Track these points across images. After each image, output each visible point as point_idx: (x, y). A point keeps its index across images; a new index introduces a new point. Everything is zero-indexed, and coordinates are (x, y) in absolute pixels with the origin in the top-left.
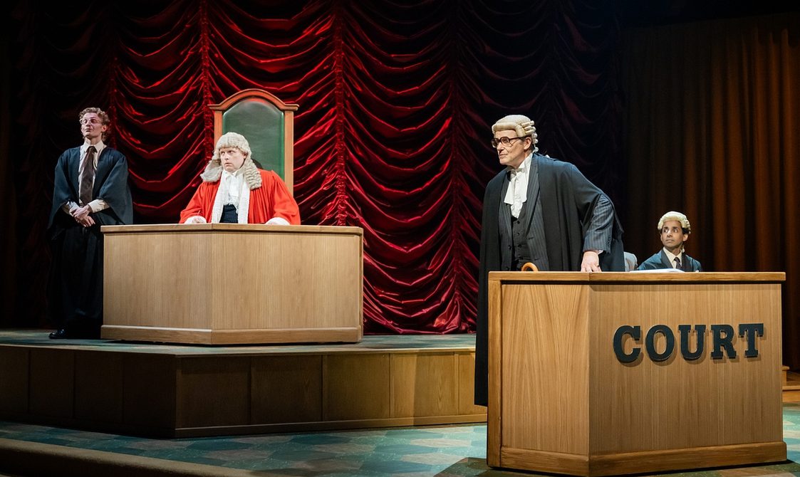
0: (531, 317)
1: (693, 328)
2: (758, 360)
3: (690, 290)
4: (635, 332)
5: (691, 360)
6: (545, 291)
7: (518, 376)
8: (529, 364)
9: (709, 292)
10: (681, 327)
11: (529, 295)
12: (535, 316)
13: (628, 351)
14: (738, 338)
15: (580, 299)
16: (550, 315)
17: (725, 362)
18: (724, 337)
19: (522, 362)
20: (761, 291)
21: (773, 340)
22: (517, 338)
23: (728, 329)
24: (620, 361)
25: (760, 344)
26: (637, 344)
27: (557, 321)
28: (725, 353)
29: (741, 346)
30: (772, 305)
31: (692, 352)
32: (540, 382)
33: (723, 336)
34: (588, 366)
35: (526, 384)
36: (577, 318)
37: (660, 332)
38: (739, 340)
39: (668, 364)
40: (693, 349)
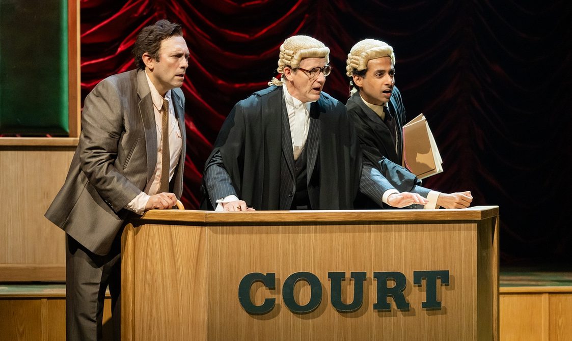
0: (159, 262)
1: (348, 275)
2: (442, 314)
3: (345, 231)
4: (269, 280)
5: (346, 312)
6: (171, 232)
7: (148, 328)
8: (157, 315)
9: (373, 234)
10: (331, 275)
11: (156, 235)
12: (162, 260)
13: (259, 302)
14: (413, 288)
15: (200, 241)
16: (175, 260)
17: (395, 315)
18: (393, 286)
19: (151, 312)
20: (447, 232)
21: (463, 289)
22: (147, 285)
23: (399, 277)
24: (249, 313)
25: (445, 295)
26: (272, 294)
27: (180, 265)
28: (394, 305)
29: (416, 296)
30: (463, 249)
31: (348, 304)
32: (166, 336)
33: (392, 284)
34: (206, 318)
35: (154, 337)
36: (197, 264)
37: (303, 280)
38: (415, 289)
39: (314, 318)
40: (350, 300)
